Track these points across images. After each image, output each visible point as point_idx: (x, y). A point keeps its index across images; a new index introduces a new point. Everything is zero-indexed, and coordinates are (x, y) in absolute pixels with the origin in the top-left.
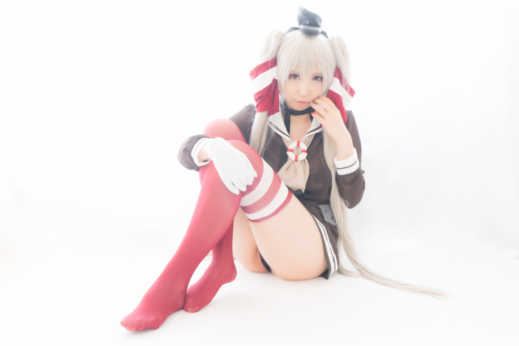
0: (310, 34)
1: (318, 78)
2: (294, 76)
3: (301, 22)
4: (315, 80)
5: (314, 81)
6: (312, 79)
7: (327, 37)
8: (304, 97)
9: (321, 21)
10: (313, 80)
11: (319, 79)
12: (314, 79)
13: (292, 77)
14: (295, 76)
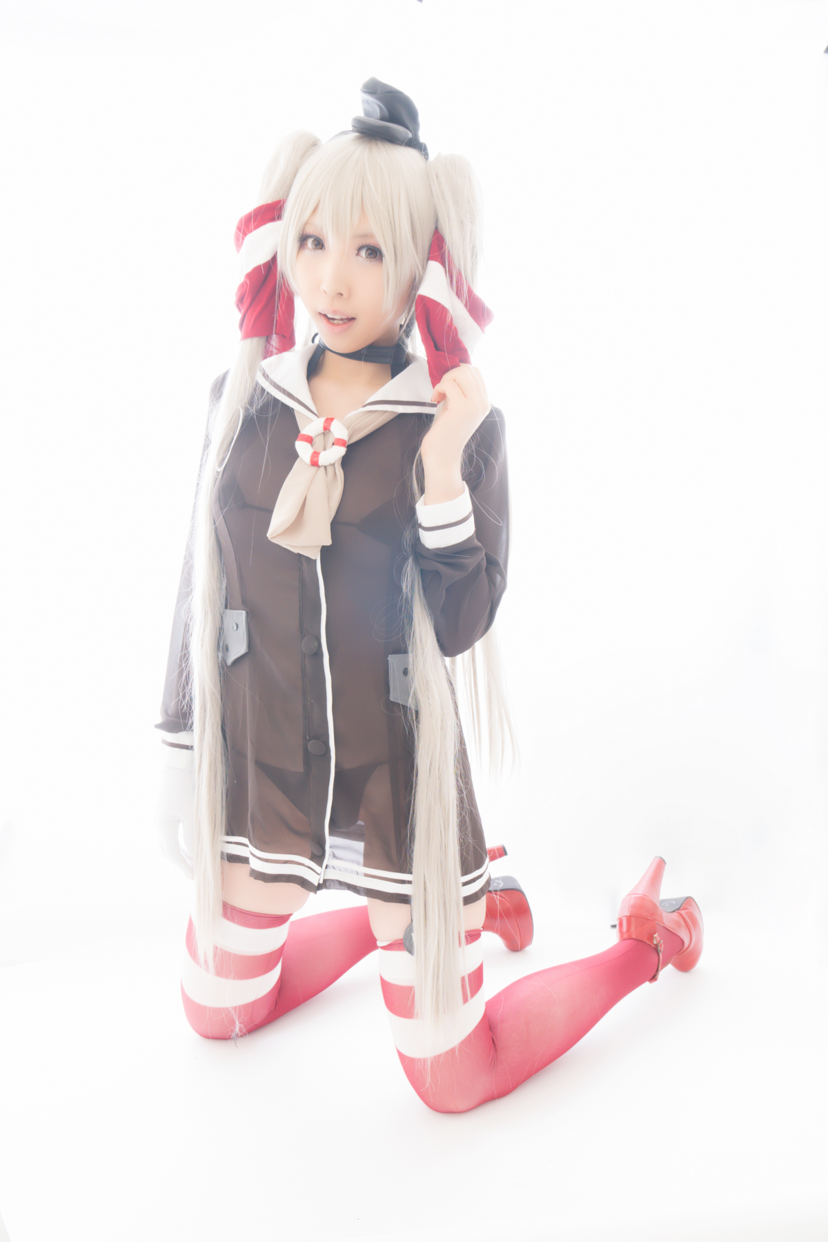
1: (374, 253)
2: (310, 240)
5: (363, 257)
6: (356, 252)
7: (426, 155)
9: (412, 114)
10: (359, 254)
12: (363, 253)
13: (310, 242)
14: (318, 241)
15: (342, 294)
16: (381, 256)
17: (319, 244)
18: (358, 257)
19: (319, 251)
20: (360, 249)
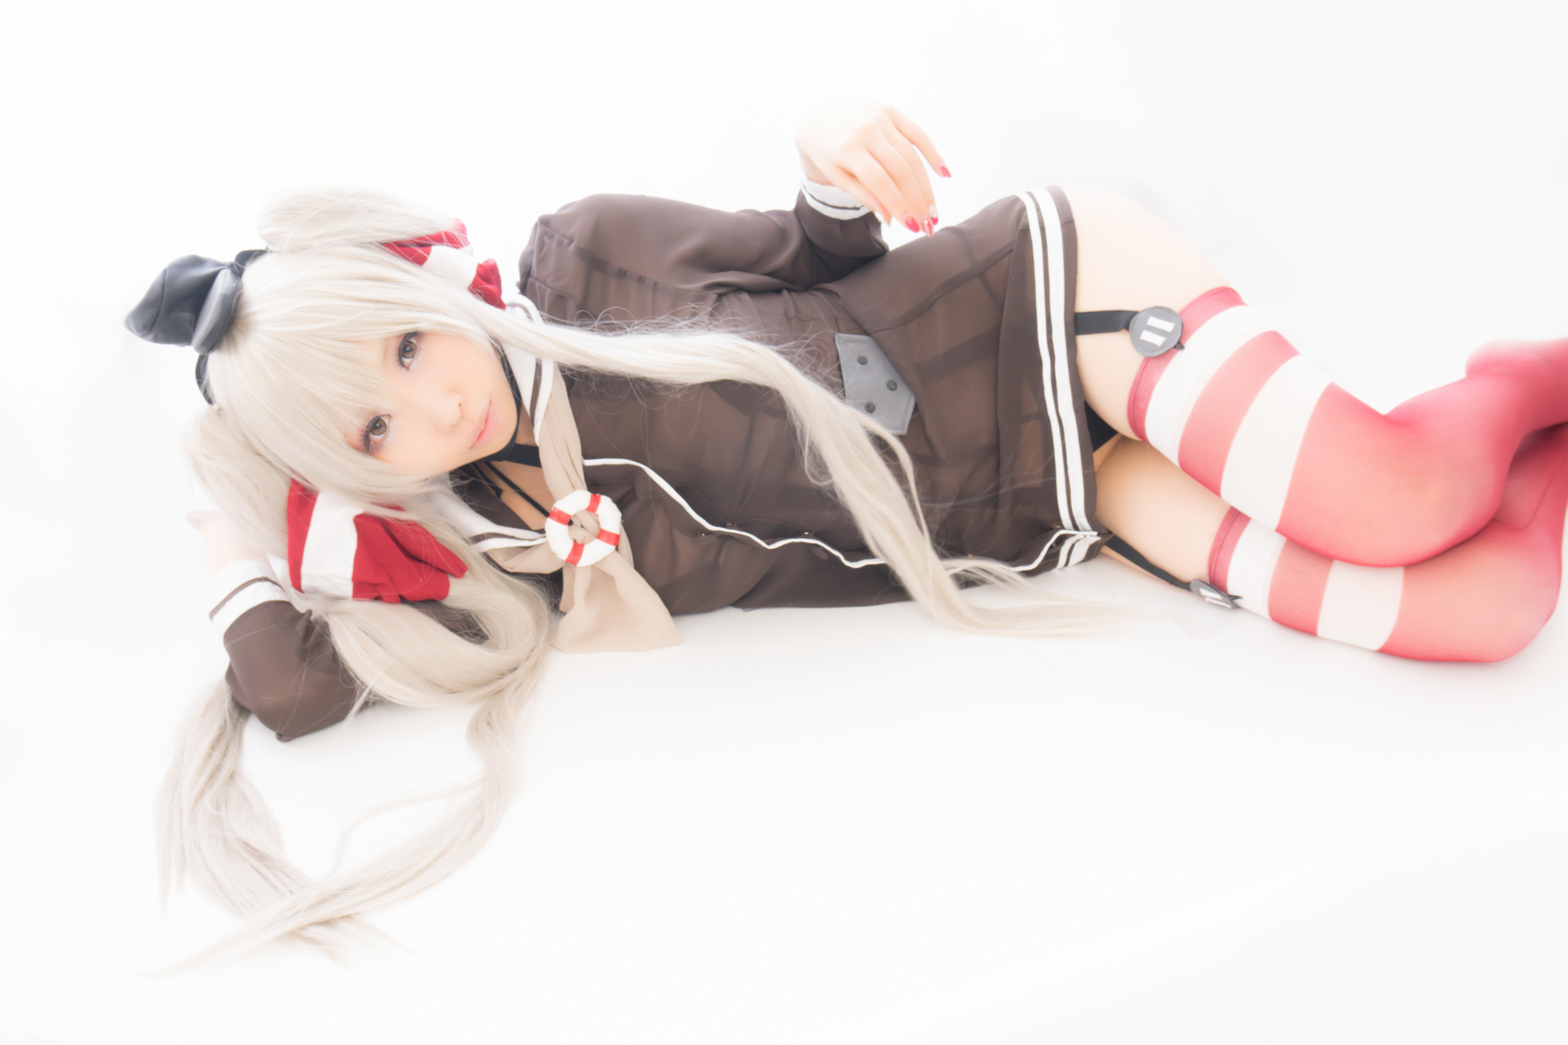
0: (230, 325)
1: (407, 346)
3: (180, 335)
4: (413, 357)
5: (414, 363)
6: (404, 369)
7: (261, 253)
8: (463, 417)
9: (197, 262)
10: (407, 368)
11: (413, 340)
12: (407, 361)
13: (375, 438)
15: (460, 405)
16: (415, 334)
17: (377, 425)
18: (412, 367)
19: (393, 425)
20: (402, 364)
